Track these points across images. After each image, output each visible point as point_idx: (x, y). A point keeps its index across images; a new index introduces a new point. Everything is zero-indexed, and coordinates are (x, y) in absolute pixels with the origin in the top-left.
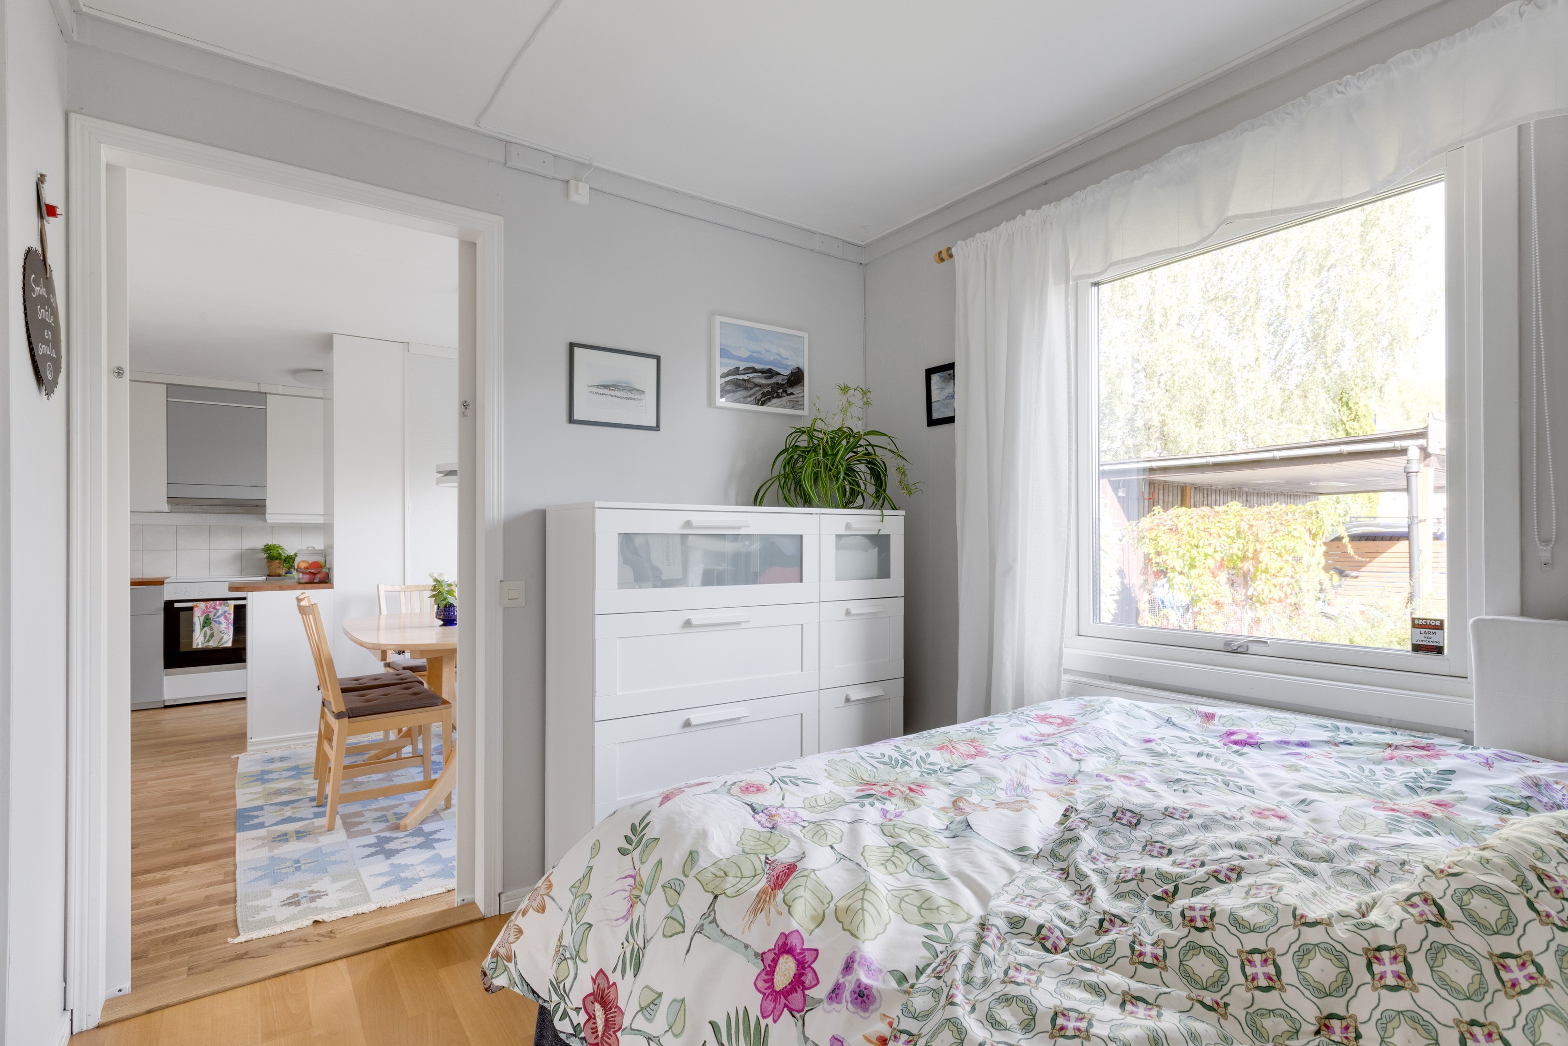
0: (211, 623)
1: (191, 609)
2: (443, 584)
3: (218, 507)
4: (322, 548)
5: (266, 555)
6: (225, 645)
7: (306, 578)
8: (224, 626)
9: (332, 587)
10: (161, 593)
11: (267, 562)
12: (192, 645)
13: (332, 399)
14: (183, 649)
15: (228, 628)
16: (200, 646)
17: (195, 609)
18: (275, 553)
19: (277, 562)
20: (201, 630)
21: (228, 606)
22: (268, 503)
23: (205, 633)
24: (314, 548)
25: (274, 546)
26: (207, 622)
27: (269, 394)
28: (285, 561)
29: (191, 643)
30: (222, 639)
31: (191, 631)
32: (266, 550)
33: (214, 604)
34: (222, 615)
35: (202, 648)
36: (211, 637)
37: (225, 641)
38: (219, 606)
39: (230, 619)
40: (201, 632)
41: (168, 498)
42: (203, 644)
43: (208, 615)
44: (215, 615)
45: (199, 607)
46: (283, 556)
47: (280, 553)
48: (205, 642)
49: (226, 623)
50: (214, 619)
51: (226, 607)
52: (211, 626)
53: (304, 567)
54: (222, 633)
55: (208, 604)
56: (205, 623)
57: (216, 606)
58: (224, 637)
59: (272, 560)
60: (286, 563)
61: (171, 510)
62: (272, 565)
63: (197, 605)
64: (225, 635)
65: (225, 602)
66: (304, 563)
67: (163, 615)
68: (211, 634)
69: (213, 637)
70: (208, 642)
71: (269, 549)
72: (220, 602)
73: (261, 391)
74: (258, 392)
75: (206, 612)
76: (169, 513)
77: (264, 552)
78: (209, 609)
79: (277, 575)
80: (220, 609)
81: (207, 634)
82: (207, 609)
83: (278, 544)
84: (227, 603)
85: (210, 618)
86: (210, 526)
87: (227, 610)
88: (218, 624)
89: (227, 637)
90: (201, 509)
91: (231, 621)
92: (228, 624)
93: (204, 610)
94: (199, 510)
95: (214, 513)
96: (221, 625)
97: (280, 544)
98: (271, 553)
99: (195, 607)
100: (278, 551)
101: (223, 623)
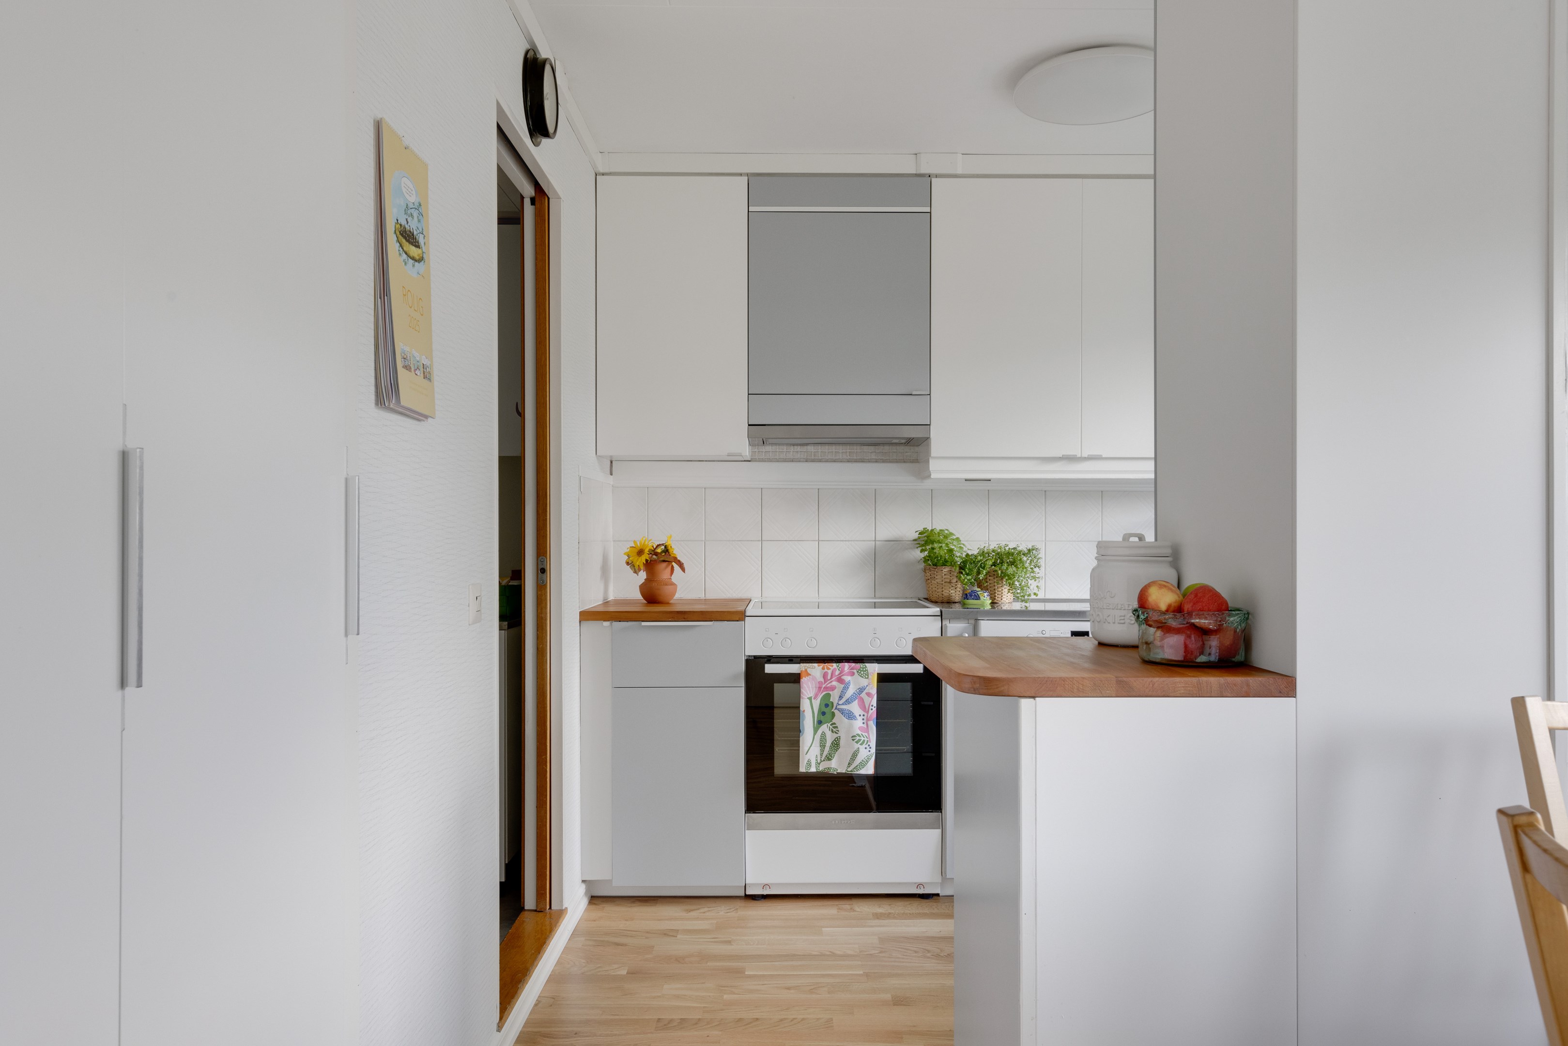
0: (833, 715)
1: (795, 679)
3: (833, 448)
5: (921, 555)
6: (862, 771)
8: (859, 723)
10: (739, 639)
11: (925, 570)
12: (798, 767)
14: (781, 769)
15: (867, 730)
16: (813, 769)
17: (804, 680)
18: (940, 550)
19: (946, 570)
20: (816, 731)
21: (867, 675)
22: (935, 434)
25: (939, 534)
26: (826, 713)
27: (936, 176)
28: (962, 568)
29: (795, 756)
30: (855, 755)
31: (797, 730)
32: (923, 542)
33: (839, 669)
34: (856, 698)
35: (817, 772)
36: (834, 749)
37: (863, 761)
38: (848, 675)
39: (871, 707)
40: (815, 734)
41: (749, 425)
42: (819, 764)
43: (829, 695)
44: (841, 697)
45: (810, 675)
46: (957, 557)
47: (951, 551)
48: (822, 760)
49: (863, 717)
50: (839, 705)
51: (862, 677)
52: (834, 721)
53: (1169, 606)
54: (855, 739)
55: (829, 669)
56: (823, 715)
57: (842, 676)
58: (858, 750)
59: (935, 565)
60: (964, 573)
61: (752, 456)
62: (936, 577)
63: (806, 670)
64: (861, 744)
65: (862, 666)
66: (1164, 590)
67: (743, 688)
68: (836, 741)
69: (838, 749)
70: (829, 758)
71: (931, 540)
72: (850, 666)
73: (923, 171)
74: (916, 174)
75: (824, 688)
76: (750, 461)
77: (919, 547)
78: (831, 682)
79: (945, 600)
80: (849, 682)
81: (826, 740)
82: (825, 682)
83: (947, 530)
84: (864, 669)
85: (832, 703)
86: (818, 489)
87: (867, 686)
88: (847, 718)
89: (866, 748)
90: (805, 452)
91: (873, 712)
92: (868, 720)
93: (820, 683)
94: (800, 455)
95: (827, 461)
96: (854, 721)
97: (950, 529)
98: (933, 549)
99: (802, 675)
100: (946, 544)
101: (857, 716)
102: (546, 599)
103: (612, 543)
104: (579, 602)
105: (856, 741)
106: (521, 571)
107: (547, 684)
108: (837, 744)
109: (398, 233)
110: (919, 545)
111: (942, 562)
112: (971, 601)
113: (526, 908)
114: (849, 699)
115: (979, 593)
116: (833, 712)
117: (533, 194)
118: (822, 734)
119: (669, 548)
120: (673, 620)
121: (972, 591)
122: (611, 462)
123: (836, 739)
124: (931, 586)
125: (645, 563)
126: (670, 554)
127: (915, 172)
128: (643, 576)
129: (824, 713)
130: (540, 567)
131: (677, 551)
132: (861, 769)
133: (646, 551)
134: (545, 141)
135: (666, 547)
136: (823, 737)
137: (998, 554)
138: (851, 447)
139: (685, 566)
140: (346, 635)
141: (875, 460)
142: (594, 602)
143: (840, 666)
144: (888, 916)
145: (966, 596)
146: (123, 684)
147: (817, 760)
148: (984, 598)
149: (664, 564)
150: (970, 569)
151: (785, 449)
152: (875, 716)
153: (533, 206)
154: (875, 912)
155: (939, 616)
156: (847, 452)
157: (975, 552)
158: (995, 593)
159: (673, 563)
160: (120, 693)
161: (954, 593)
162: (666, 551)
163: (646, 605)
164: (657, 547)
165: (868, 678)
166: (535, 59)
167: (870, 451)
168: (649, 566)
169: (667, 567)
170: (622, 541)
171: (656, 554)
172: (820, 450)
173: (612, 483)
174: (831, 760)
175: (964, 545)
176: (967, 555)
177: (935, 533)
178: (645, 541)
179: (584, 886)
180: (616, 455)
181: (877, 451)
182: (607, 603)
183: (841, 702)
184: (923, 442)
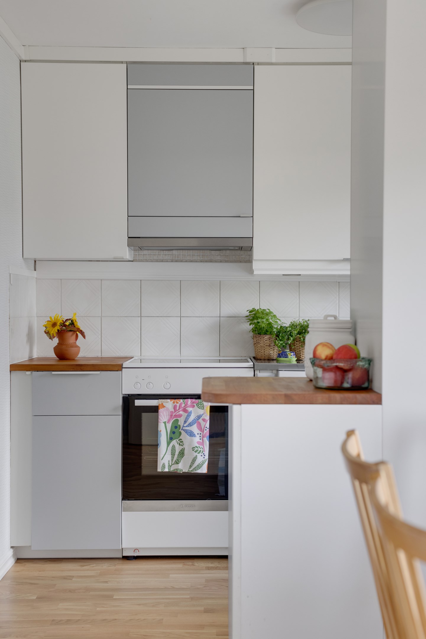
0: (180, 434)
1: (155, 410)
5: (252, 326)
6: (199, 471)
8: (197, 439)
9: (378, 401)
10: (119, 383)
11: (254, 337)
12: (157, 469)
14: (146, 471)
15: (203, 444)
16: (166, 470)
17: (161, 410)
18: (263, 324)
19: (267, 337)
20: (168, 444)
21: (203, 407)
22: (255, 244)
23: (174, 447)
24: (335, 317)
25: (263, 312)
26: (176, 432)
27: (258, 64)
28: (277, 335)
29: (155, 463)
30: (194, 460)
31: (155, 443)
32: (252, 318)
33: (184, 403)
34: (195, 422)
35: (169, 472)
36: (181, 456)
37: (199, 464)
38: (190, 407)
39: (205, 429)
40: (168, 446)
41: (128, 238)
42: (171, 466)
43: (177, 421)
44: (185, 422)
45: (165, 407)
46: (274, 328)
47: (270, 324)
48: (173, 464)
49: (200, 435)
50: (184, 427)
51: (200, 408)
52: (181, 438)
54: (194, 450)
55: (177, 403)
56: (173, 434)
57: (187, 407)
58: (197, 457)
59: (260, 334)
60: (278, 339)
61: (134, 258)
62: (260, 342)
63: (162, 404)
64: (199, 453)
65: (200, 401)
66: (325, 347)
67: (121, 416)
68: (182, 451)
69: (183, 456)
70: (177, 463)
71: (256, 317)
72: (191, 401)
73: (248, 60)
74: (244, 62)
75: (175, 416)
76: (133, 261)
77: (249, 321)
78: (179, 412)
79: (267, 358)
80: (191, 412)
81: (175, 450)
82: (175, 412)
83: (268, 309)
84: (201, 403)
85: (180, 426)
86: (180, 281)
87: (203, 414)
88: (189, 436)
89: (202, 456)
90: (171, 255)
91: (207, 432)
92: (203, 437)
93: (172, 412)
94: (168, 257)
96: (194, 438)
97: (270, 309)
98: (258, 322)
99: (160, 407)
100: (267, 320)
101: (196, 434)
103: (36, 318)
104: (10, 358)
105: (195, 451)
108: (182, 453)
110: (249, 320)
111: (264, 332)
112: (282, 359)
114: (191, 422)
115: (287, 353)
116: (180, 432)
118: (173, 446)
119: (74, 321)
120: (74, 370)
121: (283, 352)
122: (35, 261)
123: (182, 450)
124: (257, 348)
125: (57, 332)
126: (75, 326)
127: (243, 61)
128: (56, 341)
129: (174, 433)
131: (80, 324)
132: (198, 470)
133: (58, 324)
135: (72, 321)
136: (174, 448)
137: (302, 326)
138: (203, 251)
139: (86, 334)
141: (220, 261)
142: (22, 357)
143: (185, 401)
144: (216, 568)
145: (279, 356)
147: (169, 464)
148: (291, 357)
149: (71, 333)
150: (282, 337)
151: (157, 253)
152: (208, 435)
154: (207, 566)
155: (252, 368)
156: (200, 255)
157: (287, 325)
158: (300, 353)
159: (77, 332)
161: (272, 353)
162: (72, 324)
163: (58, 361)
164: (66, 321)
165: (203, 409)
167: (217, 255)
168: (61, 334)
169: (73, 335)
170: (43, 317)
171: (65, 326)
172: (181, 254)
173: (36, 276)
174: (178, 463)
175: (279, 320)
176: (281, 327)
177: (261, 311)
178: (58, 317)
179: (12, 550)
180: (38, 256)
181: (221, 254)
182: (31, 359)
183: (185, 425)
184: (251, 248)
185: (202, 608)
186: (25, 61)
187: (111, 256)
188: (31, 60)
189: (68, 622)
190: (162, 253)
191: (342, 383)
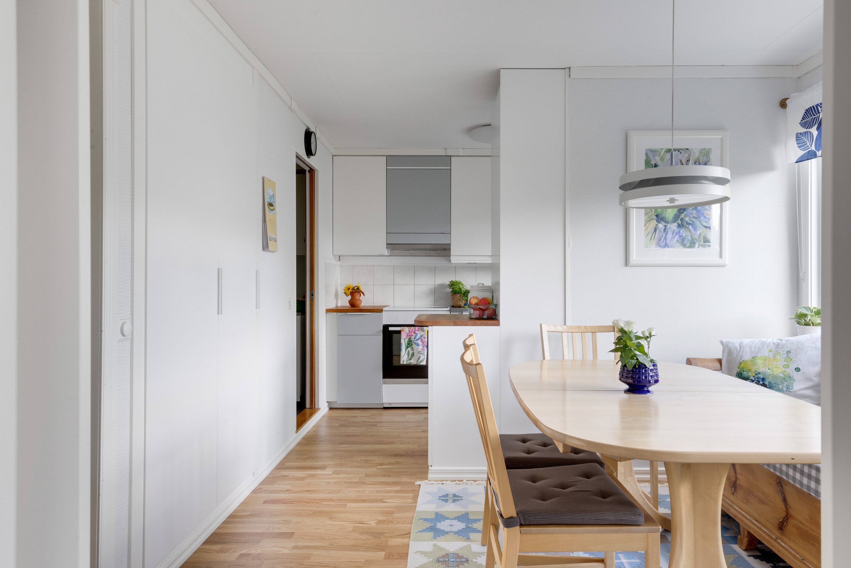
0: (412, 344)
1: (399, 332)
2: (632, 336)
3: (420, 251)
4: (490, 284)
5: (451, 290)
6: (422, 364)
7: (476, 314)
8: (421, 347)
9: (498, 325)
10: (381, 319)
11: (452, 295)
12: (400, 361)
13: (499, 156)
14: (395, 364)
15: (423, 350)
16: (405, 363)
17: (402, 333)
18: (457, 289)
19: (458, 295)
20: (406, 350)
21: (424, 331)
22: (452, 247)
23: (409, 351)
24: (483, 284)
26: (410, 344)
27: (453, 156)
28: (463, 295)
30: (419, 358)
31: (400, 350)
32: (451, 285)
34: (420, 338)
36: (412, 356)
37: (422, 360)
38: (417, 331)
39: (425, 342)
40: (406, 351)
41: (387, 244)
42: (407, 361)
43: (411, 338)
44: (415, 338)
45: (404, 331)
46: (462, 290)
47: (460, 288)
49: (422, 345)
51: (422, 332)
52: (412, 347)
53: (475, 303)
55: (411, 329)
57: (415, 331)
58: (420, 356)
59: (455, 293)
61: (390, 254)
62: (455, 298)
63: (403, 329)
64: (421, 354)
65: (422, 328)
66: (475, 299)
67: (382, 336)
69: (414, 356)
70: (410, 359)
71: (453, 285)
72: (418, 328)
73: (448, 154)
75: (409, 335)
76: (389, 256)
78: (412, 333)
79: (458, 306)
80: (418, 333)
81: (409, 353)
82: (409, 333)
85: (412, 340)
86: (414, 266)
87: (424, 335)
88: (416, 345)
89: (423, 356)
90: (409, 253)
92: (424, 346)
95: (417, 256)
96: (419, 347)
97: (460, 281)
98: (454, 288)
99: (402, 331)
100: (459, 286)
101: (420, 345)
102: (313, 305)
103: (340, 286)
104: (326, 306)
106: (305, 295)
107: (313, 333)
108: (413, 354)
109: (268, 205)
110: (450, 287)
111: (457, 292)
113: (307, 407)
114: (418, 339)
117: (309, 170)
119: (359, 287)
120: (358, 312)
121: (467, 303)
122: (339, 256)
124: (453, 301)
125: (350, 292)
127: (445, 155)
128: (350, 297)
129: (409, 344)
130: (311, 294)
131: (362, 289)
133: (351, 288)
134: (312, 157)
135: (358, 287)
139: (365, 294)
140: (256, 309)
141: (435, 256)
142: (332, 306)
143: (414, 328)
145: (465, 305)
146: (218, 314)
149: (357, 293)
150: (466, 295)
151: (402, 252)
152: (426, 345)
153: (309, 173)
155: (449, 311)
156: (424, 253)
159: (361, 293)
160: (218, 315)
161: (461, 304)
162: (358, 288)
163: (351, 307)
164: (354, 287)
166: (309, 132)
168: (352, 294)
169: (358, 294)
170: (343, 285)
171: (354, 289)
172: (415, 252)
173: (340, 264)
174: (411, 360)
175: (465, 286)
176: (466, 290)
177: (456, 282)
178: (350, 285)
179: (327, 403)
180: (341, 254)
181: (435, 252)
182: (337, 307)
183: (415, 340)
184: (450, 250)
185: (421, 430)
186: (335, 156)
187: (378, 254)
188: (338, 155)
189: (354, 436)
190: (405, 252)
191: (483, 316)
